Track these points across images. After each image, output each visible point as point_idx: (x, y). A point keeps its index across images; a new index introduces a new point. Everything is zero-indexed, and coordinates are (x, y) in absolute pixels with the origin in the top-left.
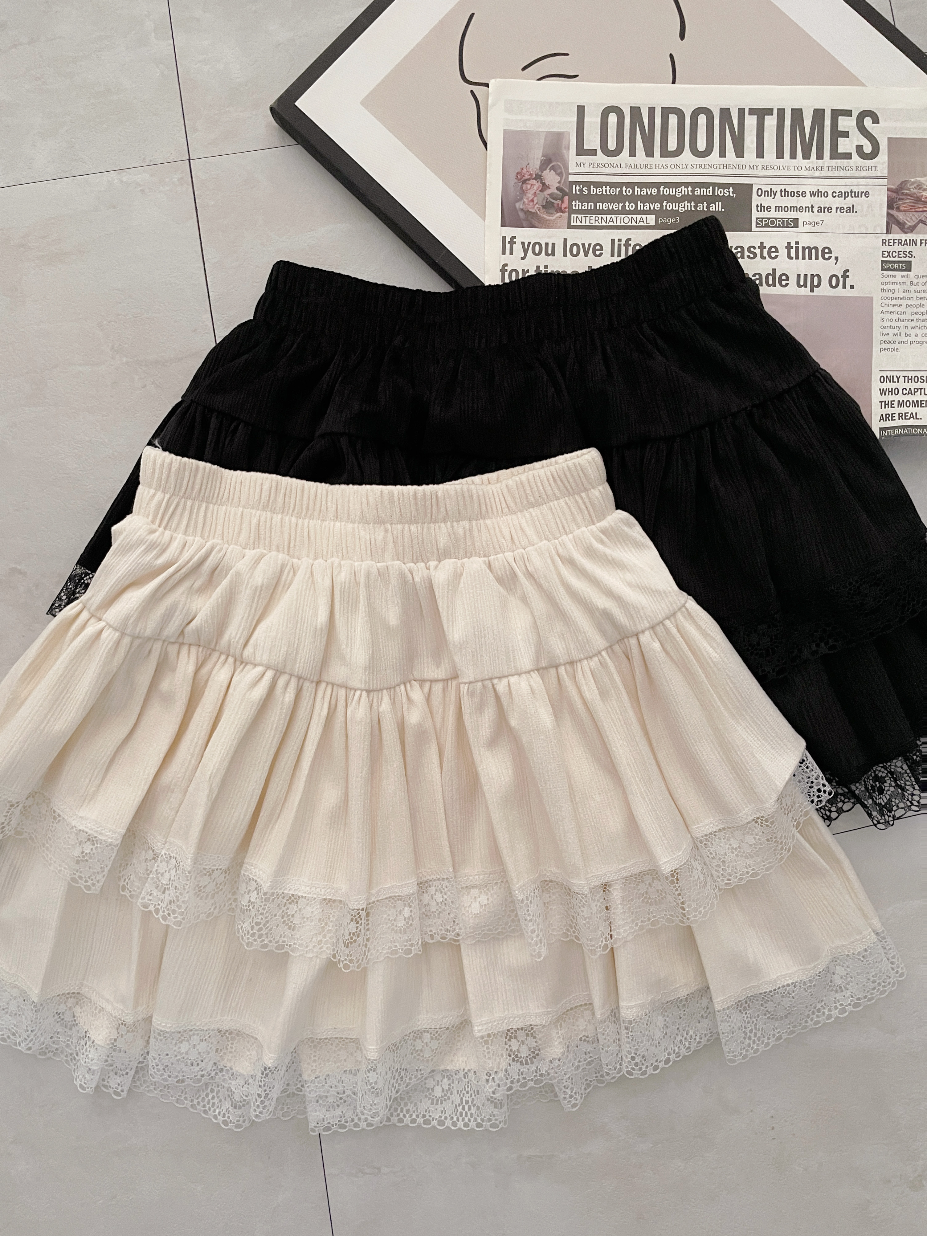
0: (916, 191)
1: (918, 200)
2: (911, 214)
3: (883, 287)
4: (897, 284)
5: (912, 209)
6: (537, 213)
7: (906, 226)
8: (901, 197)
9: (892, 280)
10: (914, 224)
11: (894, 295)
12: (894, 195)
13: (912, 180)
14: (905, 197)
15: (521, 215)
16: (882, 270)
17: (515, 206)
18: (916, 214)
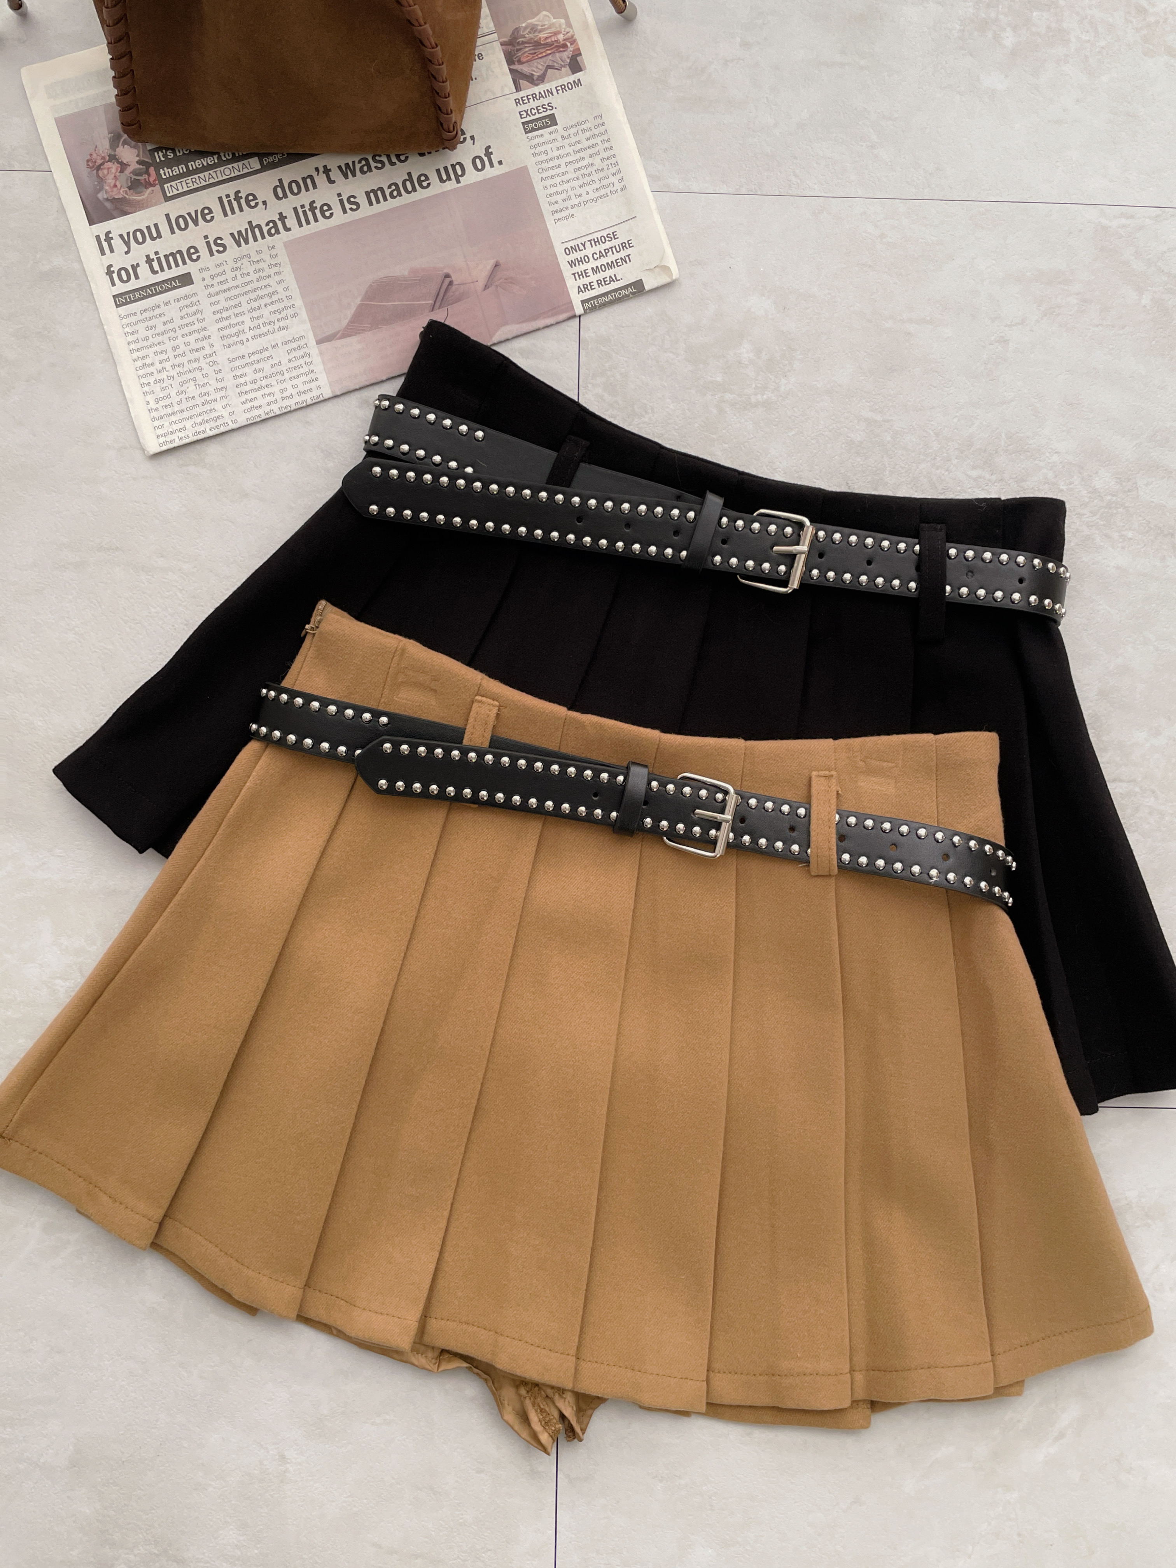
0: (531, 36)
1: (537, 44)
2: (535, 63)
3: (533, 151)
4: (547, 143)
5: (534, 56)
6: (125, 197)
7: (535, 78)
8: (518, 47)
9: (541, 140)
10: (542, 72)
11: (549, 157)
12: (510, 48)
13: (524, 25)
14: (522, 46)
15: (108, 205)
16: (526, 132)
17: (98, 199)
18: (541, 61)
